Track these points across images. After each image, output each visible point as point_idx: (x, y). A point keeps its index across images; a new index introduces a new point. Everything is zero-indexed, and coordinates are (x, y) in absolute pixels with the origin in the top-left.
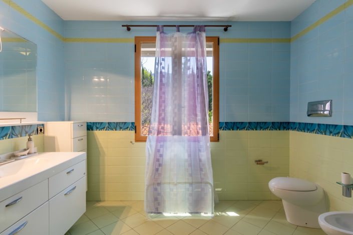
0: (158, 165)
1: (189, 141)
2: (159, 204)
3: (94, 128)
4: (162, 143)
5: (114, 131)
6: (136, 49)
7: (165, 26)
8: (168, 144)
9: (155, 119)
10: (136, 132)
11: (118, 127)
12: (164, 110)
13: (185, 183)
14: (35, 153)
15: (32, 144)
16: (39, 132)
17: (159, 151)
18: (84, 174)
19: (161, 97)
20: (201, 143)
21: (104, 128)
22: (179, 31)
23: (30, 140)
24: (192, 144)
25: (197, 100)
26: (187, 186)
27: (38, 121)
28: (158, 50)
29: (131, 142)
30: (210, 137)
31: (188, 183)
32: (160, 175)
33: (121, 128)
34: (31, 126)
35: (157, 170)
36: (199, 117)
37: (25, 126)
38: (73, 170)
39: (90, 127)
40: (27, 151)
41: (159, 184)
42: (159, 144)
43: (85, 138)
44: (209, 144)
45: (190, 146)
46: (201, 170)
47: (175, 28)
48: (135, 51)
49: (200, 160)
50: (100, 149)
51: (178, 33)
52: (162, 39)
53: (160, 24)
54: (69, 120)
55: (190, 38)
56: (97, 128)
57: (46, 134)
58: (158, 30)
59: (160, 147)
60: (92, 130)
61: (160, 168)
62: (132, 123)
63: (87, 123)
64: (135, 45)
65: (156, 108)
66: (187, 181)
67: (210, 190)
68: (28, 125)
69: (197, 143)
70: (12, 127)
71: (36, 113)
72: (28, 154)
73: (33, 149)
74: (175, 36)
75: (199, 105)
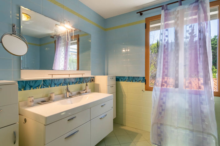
0: (161, 110)
1: (190, 93)
2: (162, 140)
3: (120, 80)
4: (165, 93)
5: (132, 82)
6: (147, 27)
7: (168, 4)
8: (170, 94)
9: (159, 75)
10: (146, 84)
11: (134, 80)
12: (167, 69)
13: (186, 129)
14: (89, 92)
15: (88, 87)
16: (92, 81)
17: (162, 99)
18: (112, 107)
19: (164, 59)
20: (203, 97)
21: (125, 80)
22: (181, 4)
23: (87, 85)
24: (193, 96)
25: (199, 59)
26: (188, 132)
27: (92, 75)
28: (163, 24)
29: (143, 90)
30: (214, 92)
31: (189, 129)
32: (162, 117)
33: (136, 81)
34: (88, 78)
35: (160, 113)
36: (201, 74)
37: (85, 78)
38: (105, 105)
39: (118, 79)
40: (85, 91)
41: (161, 124)
42: (162, 94)
43: (115, 86)
44: (213, 98)
45: (191, 98)
46: (203, 121)
47: (178, 3)
48: (146, 28)
49: (202, 112)
50: (123, 93)
51: (180, 6)
52: (166, 15)
53: (164, 4)
54: (107, 75)
55: (192, 7)
56: (122, 80)
57: (95, 82)
58: (162, 9)
59: (163, 96)
60: (119, 81)
61: (163, 112)
62: (143, 77)
63: (116, 77)
64: (146, 24)
65: (160, 67)
66: (187, 128)
67: (214, 141)
68: (87, 78)
69: (198, 96)
70: (79, 78)
71: (91, 71)
72: (86, 92)
73: (88, 90)
74: (177, 10)
75: (201, 64)
